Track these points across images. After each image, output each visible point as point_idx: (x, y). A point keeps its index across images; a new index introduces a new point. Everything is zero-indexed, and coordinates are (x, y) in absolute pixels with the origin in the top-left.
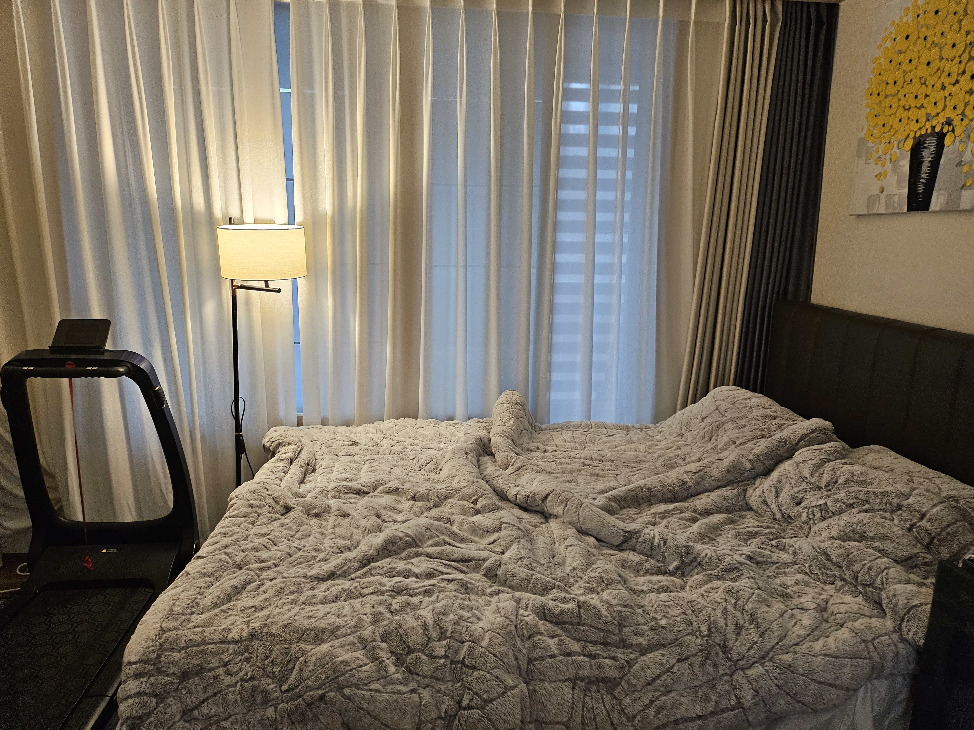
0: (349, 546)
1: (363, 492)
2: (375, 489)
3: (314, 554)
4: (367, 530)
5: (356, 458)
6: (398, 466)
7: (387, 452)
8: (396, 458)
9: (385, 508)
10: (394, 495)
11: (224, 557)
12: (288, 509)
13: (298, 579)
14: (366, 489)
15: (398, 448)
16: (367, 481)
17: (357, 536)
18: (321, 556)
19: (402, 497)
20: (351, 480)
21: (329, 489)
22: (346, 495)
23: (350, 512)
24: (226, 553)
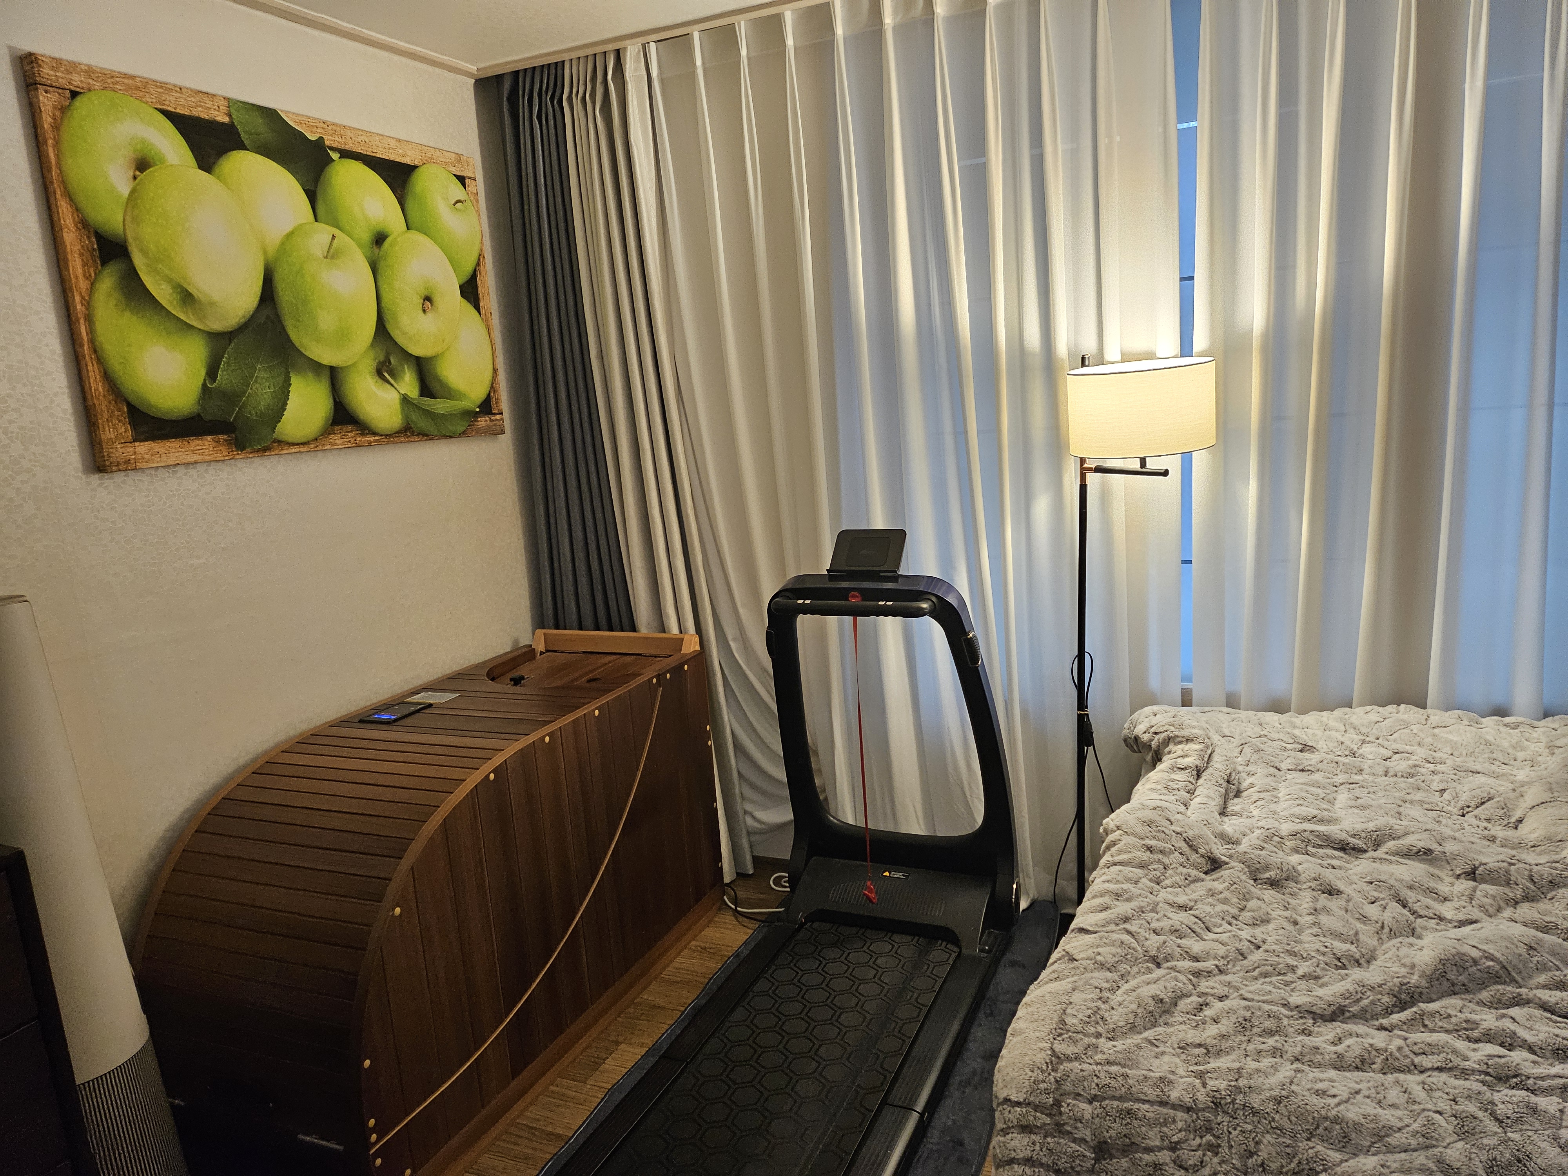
0: (1357, 956)
1: (1354, 849)
2: (1377, 845)
3: (1291, 961)
4: (1386, 930)
5: (1317, 776)
6: (1411, 802)
7: (1380, 770)
8: (1403, 785)
9: (1411, 888)
10: (1420, 861)
11: (1126, 938)
12: (1214, 865)
13: (1275, 1008)
14: (1359, 843)
15: (1400, 765)
16: (1359, 827)
17: (1368, 939)
18: (1304, 968)
19: (1441, 868)
20: (1322, 821)
21: (1284, 833)
22: (1320, 850)
23: (1341, 886)
24: (1129, 932)
